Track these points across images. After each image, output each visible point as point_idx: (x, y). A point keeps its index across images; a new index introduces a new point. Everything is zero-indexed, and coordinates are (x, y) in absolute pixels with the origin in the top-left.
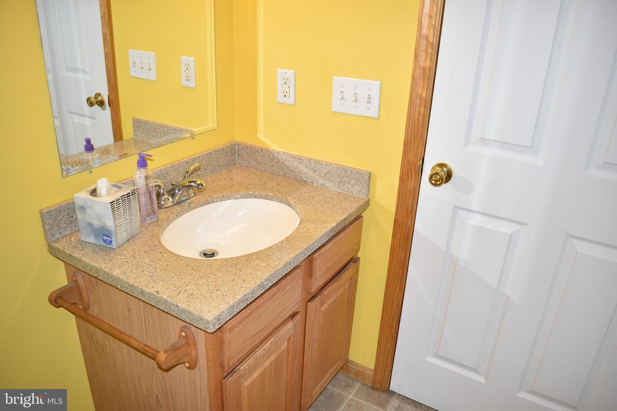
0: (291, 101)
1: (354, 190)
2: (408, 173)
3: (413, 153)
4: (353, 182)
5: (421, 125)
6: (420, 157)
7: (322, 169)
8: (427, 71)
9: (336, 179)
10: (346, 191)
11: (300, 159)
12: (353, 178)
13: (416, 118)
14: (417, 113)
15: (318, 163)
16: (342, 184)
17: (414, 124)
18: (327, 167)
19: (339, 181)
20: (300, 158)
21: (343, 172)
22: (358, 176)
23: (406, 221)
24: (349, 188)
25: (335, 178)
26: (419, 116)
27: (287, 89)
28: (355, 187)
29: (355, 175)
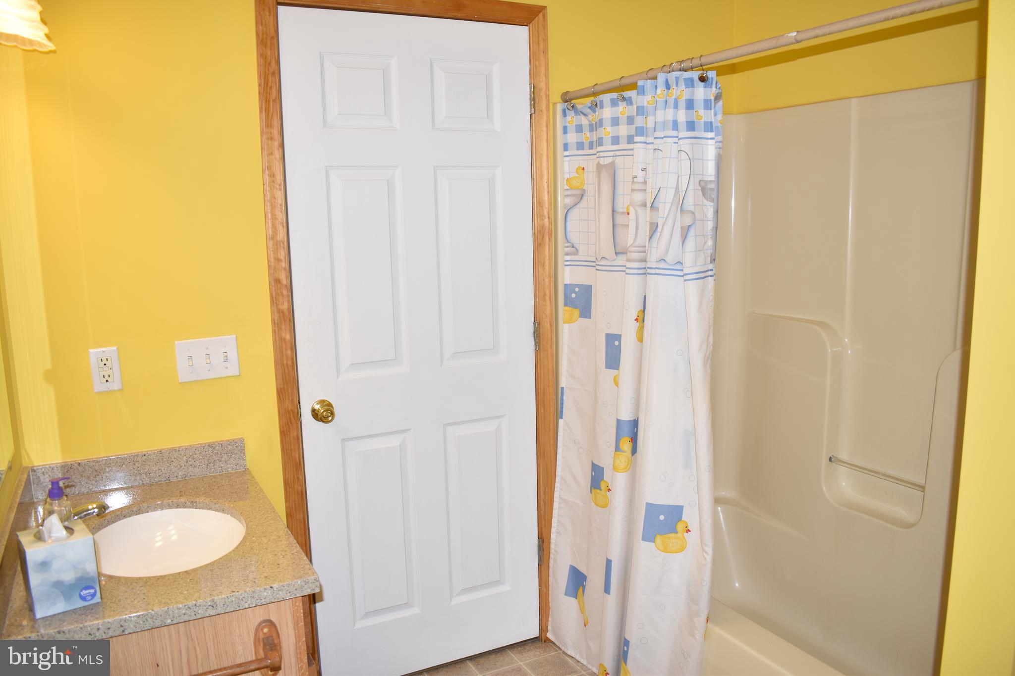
0: (115, 385)
1: (229, 466)
2: (288, 423)
3: (289, 399)
4: (225, 457)
5: (291, 369)
6: (296, 401)
7: (181, 457)
8: (286, 313)
9: (203, 462)
10: (219, 471)
11: (145, 455)
12: (225, 452)
13: (285, 362)
14: (285, 357)
15: (173, 451)
16: (212, 465)
17: (284, 369)
18: (187, 451)
19: (207, 463)
20: (146, 453)
21: (211, 449)
22: (231, 447)
23: (297, 476)
24: (222, 465)
25: (201, 461)
26: (287, 360)
27: (110, 372)
28: (229, 462)
29: (227, 447)
